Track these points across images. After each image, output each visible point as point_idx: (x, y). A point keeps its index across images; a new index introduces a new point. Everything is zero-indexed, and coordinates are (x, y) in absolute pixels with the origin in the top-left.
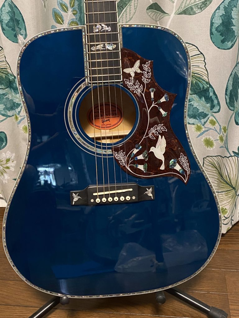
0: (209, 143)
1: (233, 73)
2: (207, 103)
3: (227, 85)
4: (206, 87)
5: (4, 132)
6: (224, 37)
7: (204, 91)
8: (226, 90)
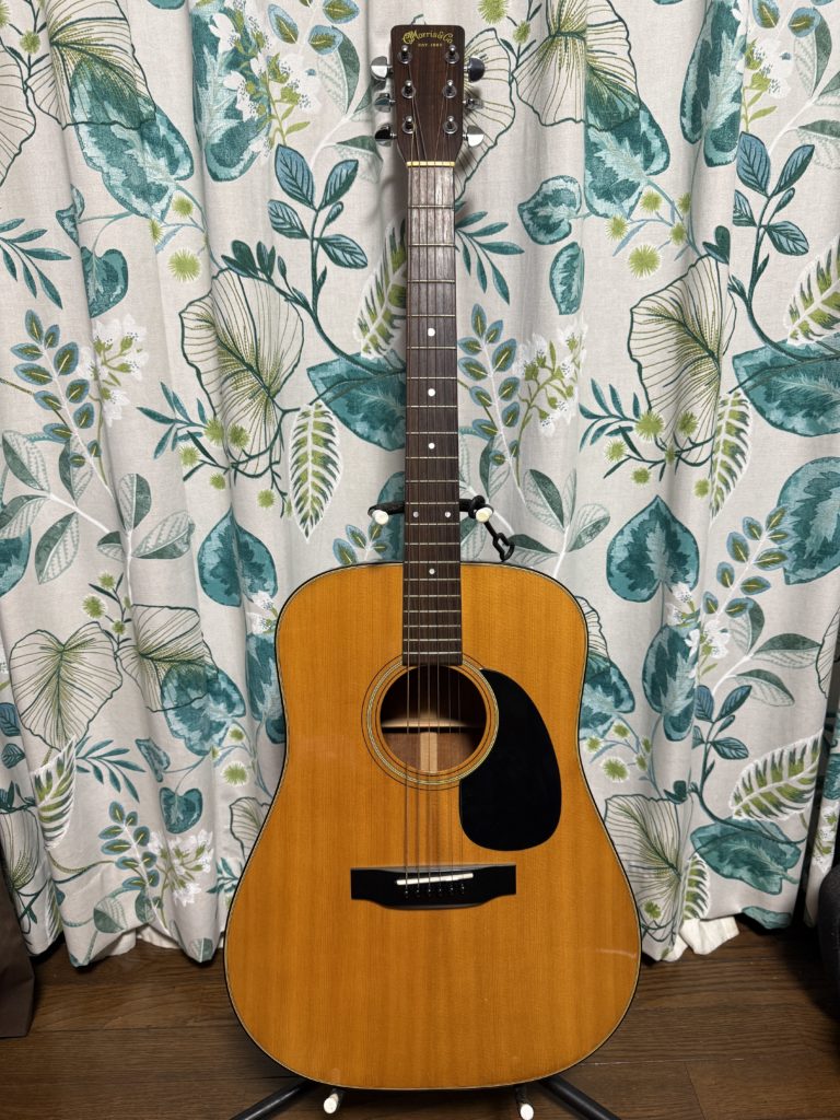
0: (615, 770)
1: (656, 644)
2: (608, 696)
3: (645, 665)
4: (603, 666)
5: (196, 790)
6: (632, 581)
7: (599, 674)
8: (644, 672)
